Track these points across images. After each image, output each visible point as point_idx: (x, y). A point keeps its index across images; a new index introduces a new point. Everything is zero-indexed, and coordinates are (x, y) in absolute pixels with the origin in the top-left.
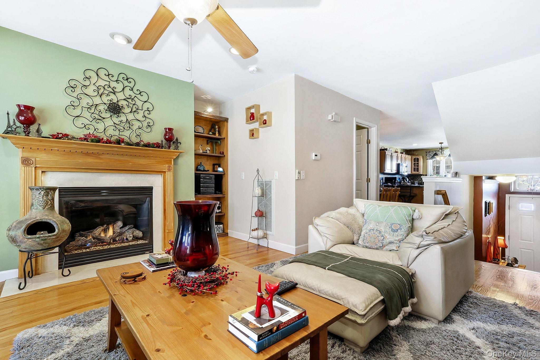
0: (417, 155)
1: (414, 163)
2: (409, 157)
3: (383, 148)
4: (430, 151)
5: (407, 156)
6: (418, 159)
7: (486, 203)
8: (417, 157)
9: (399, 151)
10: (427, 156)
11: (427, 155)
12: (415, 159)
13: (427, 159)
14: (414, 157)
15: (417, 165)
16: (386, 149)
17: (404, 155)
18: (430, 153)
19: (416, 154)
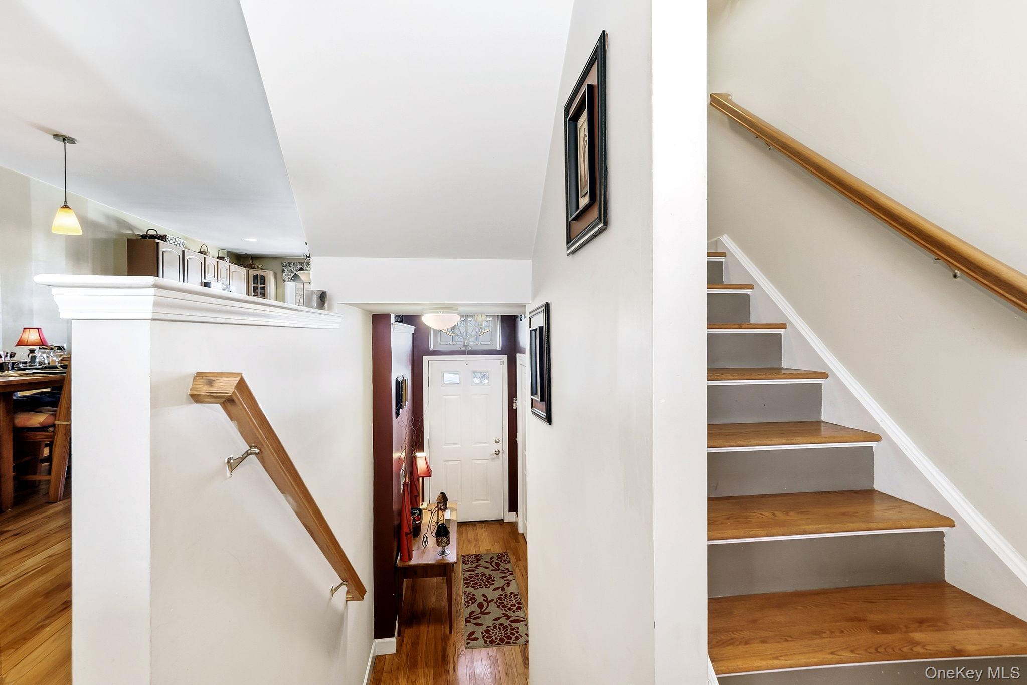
0: (261, 269)
1: (254, 287)
2: (243, 271)
3: (151, 233)
4: (290, 264)
5: (234, 268)
6: (264, 277)
7: (397, 381)
8: (260, 273)
9: (213, 252)
10: (284, 274)
11: (283, 272)
12: (255, 277)
13: (284, 281)
14: (253, 272)
15: (262, 291)
16: (163, 238)
17: (225, 265)
18: (290, 267)
19: (260, 266)
